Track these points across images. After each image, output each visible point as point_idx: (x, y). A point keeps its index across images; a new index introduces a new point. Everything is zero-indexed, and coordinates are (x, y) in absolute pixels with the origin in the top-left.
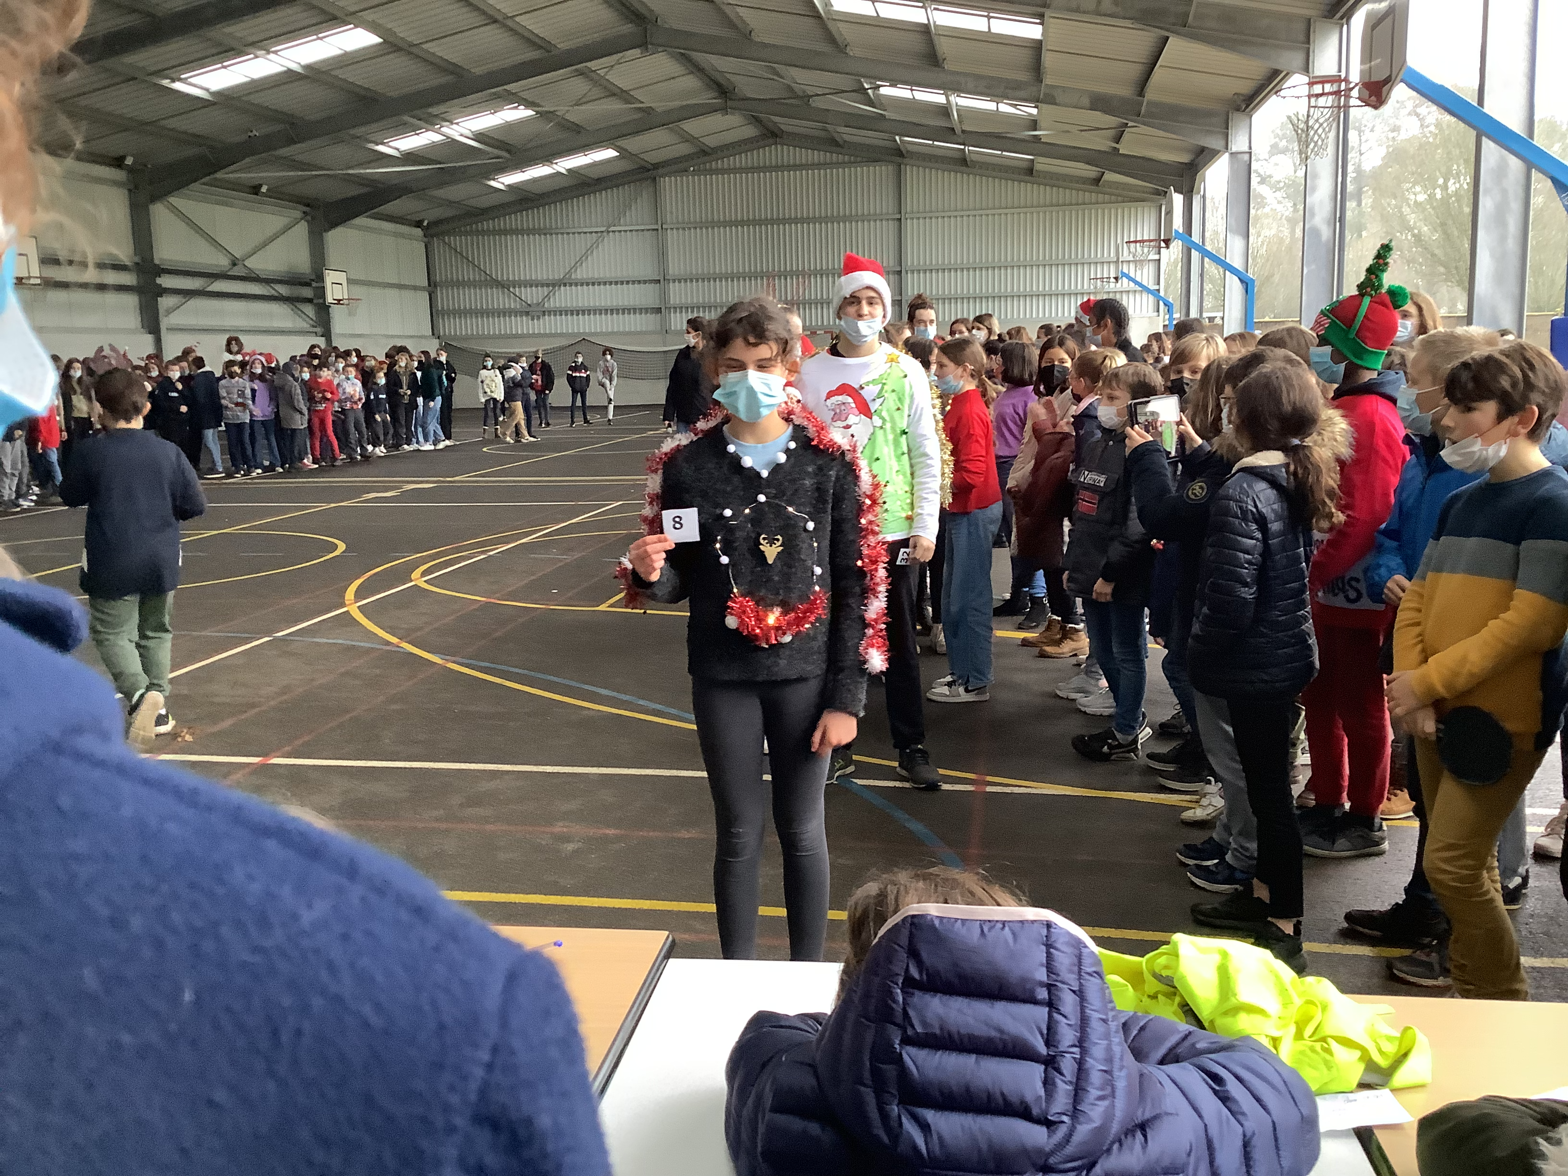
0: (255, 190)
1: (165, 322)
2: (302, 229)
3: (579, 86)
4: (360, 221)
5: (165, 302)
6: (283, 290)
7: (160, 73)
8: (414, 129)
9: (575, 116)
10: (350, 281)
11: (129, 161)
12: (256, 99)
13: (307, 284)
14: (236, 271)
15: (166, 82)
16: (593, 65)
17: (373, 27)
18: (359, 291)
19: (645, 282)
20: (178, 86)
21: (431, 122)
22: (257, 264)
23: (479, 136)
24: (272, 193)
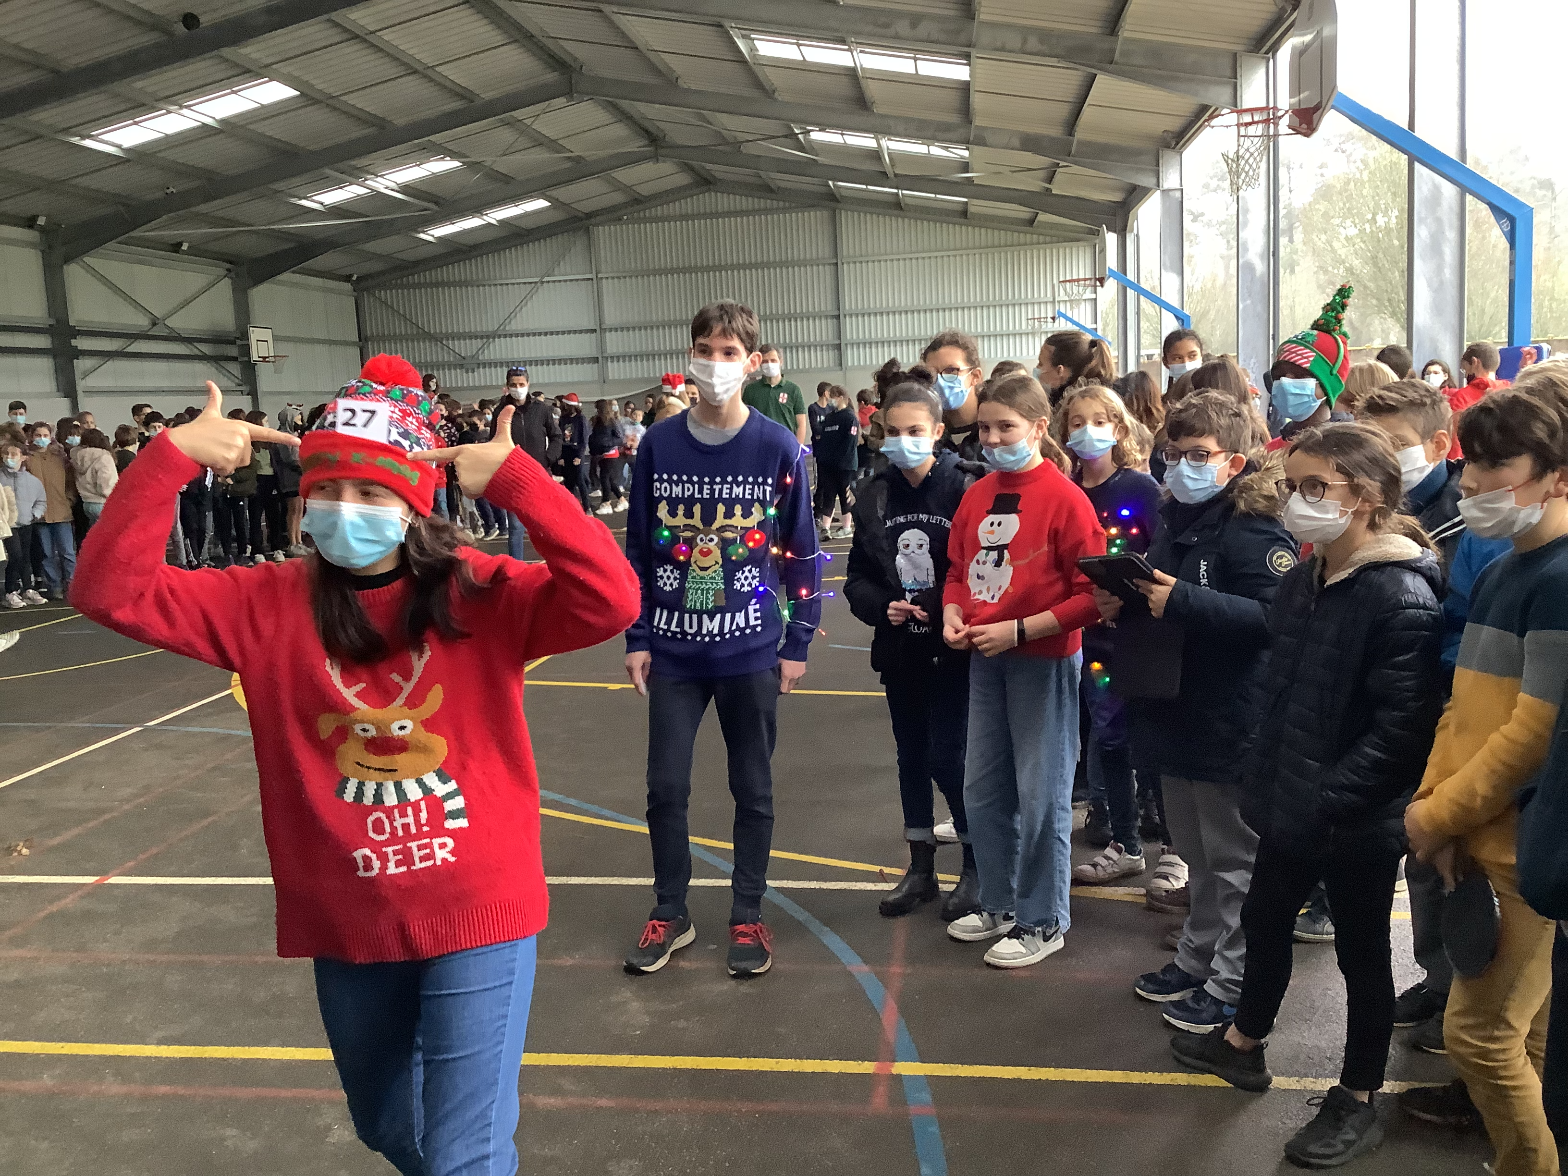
0: (176, 247)
1: (81, 385)
2: (225, 286)
3: (506, 136)
4: (285, 276)
5: (81, 365)
6: (206, 349)
7: (67, 130)
8: (339, 184)
9: (503, 166)
10: (276, 338)
11: (41, 221)
12: (170, 155)
13: (232, 342)
14: (155, 331)
15: (75, 140)
16: (518, 114)
17: (288, 80)
18: (285, 348)
19: (581, 332)
20: (88, 143)
21: (355, 175)
22: (179, 323)
23: (405, 189)
24: (189, 252)
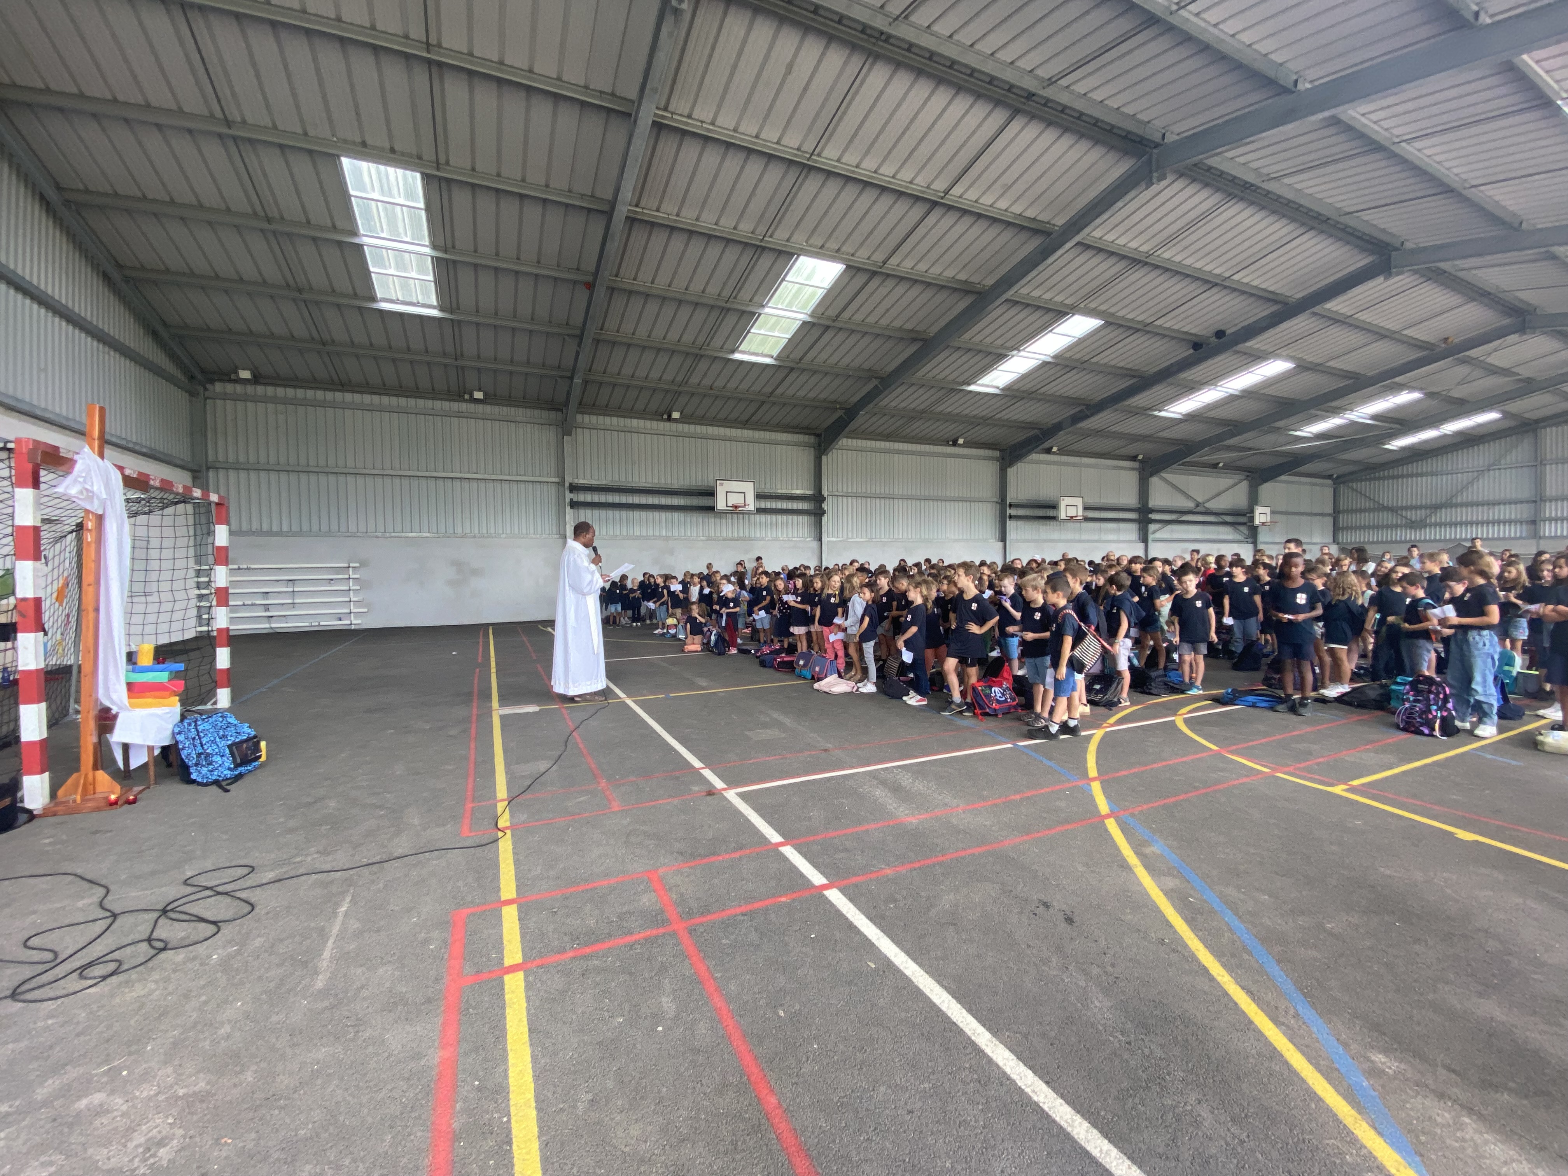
0: (1215, 466)
1: (1151, 537)
2: (1244, 485)
3: (1462, 371)
4: (1283, 478)
5: (1152, 527)
6: (1228, 519)
7: (1150, 409)
8: (1323, 418)
9: (1456, 393)
10: (1272, 512)
11: (1140, 457)
12: (1212, 414)
13: (1244, 515)
14: (1199, 509)
15: (1156, 413)
16: (1474, 353)
17: (1289, 358)
18: (1278, 517)
19: (1522, 502)
20: (1163, 414)
21: (1336, 411)
22: (1212, 505)
23: (1374, 417)
24: (1225, 467)
